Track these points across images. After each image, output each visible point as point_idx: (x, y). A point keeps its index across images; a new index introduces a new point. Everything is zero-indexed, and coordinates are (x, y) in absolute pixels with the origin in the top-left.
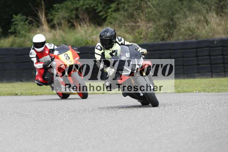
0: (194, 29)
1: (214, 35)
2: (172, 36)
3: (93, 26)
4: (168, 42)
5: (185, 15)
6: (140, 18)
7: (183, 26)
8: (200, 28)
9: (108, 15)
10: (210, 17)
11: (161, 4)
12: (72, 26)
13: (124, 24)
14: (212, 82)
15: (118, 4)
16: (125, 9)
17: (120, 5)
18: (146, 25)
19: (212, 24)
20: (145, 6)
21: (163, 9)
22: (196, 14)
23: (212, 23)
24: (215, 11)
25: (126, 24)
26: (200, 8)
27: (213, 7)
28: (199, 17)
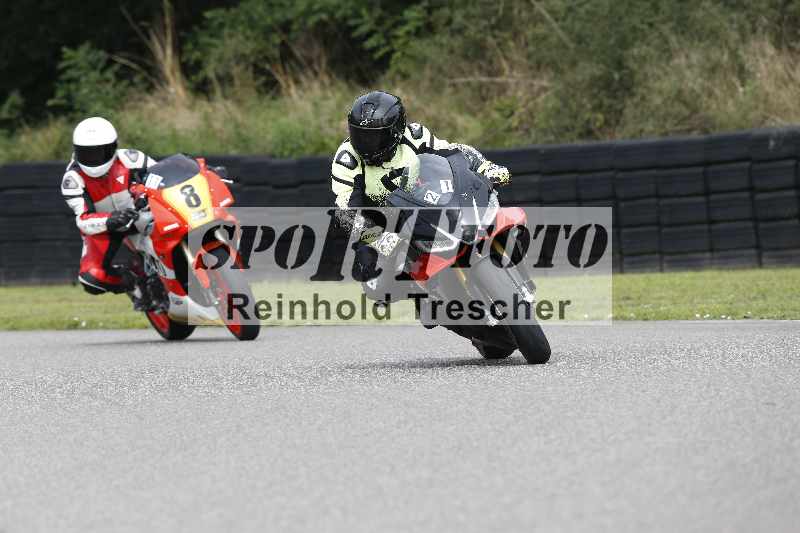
0: (698, 96)
1: (766, 118)
2: (618, 122)
3: (343, 85)
4: (606, 141)
5: (666, 47)
6: (506, 58)
7: (657, 85)
8: (717, 91)
9: (396, 47)
10: (755, 54)
11: (582, 11)
12: (270, 87)
13: (452, 78)
14: (761, 283)
15: (430, 10)
16: (454, 26)
17: (436, 13)
18: (529, 81)
19: (761, 79)
20: (524, 14)
21: (589, 25)
22: (702, 45)
23: (759, 75)
24: (771, 33)
25: (461, 80)
26: (717, 24)
27: (765, 21)
28: (715, 54)
